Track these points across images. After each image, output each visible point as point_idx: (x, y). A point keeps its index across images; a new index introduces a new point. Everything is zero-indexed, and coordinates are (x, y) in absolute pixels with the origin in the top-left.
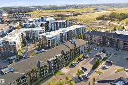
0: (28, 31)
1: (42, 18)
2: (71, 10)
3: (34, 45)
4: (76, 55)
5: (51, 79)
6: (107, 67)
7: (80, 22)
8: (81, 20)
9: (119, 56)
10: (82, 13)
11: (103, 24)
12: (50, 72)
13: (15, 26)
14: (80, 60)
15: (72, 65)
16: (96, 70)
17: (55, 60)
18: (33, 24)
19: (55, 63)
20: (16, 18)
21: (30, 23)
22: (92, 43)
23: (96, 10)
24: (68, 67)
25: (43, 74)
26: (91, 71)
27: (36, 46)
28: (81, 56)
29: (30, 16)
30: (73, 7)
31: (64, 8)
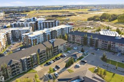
0: (15, 31)
1: (34, 18)
2: (67, 11)
3: (19, 44)
4: (54, 54)
5: (22, 77)
6: (80, 66)
7: (71, 22)
8: (73, 20)
9: (95, 55)
10: (76, 14)
11: (92, 25)
12: (23, 70)
13: (7, 26)
14: (57, 59)
15: (47, 63)
16: (68, 69)
17: (29, 59)
18: (22, 24)
19: (29, 62)
20: (12, 18)
21: (20, 23)
22: (74, 43)
23: (91, 10)
24: (43, 65)
25: (15, 71)
26: (63, 69)
27: (20, 45)
28: (59, 55)
29: (26, 16)
30: (70, 8)
31: (61, 8)
